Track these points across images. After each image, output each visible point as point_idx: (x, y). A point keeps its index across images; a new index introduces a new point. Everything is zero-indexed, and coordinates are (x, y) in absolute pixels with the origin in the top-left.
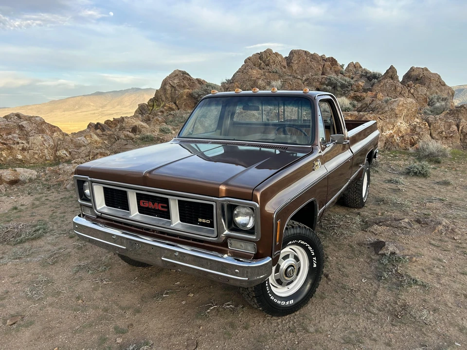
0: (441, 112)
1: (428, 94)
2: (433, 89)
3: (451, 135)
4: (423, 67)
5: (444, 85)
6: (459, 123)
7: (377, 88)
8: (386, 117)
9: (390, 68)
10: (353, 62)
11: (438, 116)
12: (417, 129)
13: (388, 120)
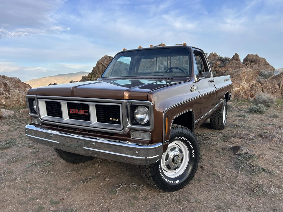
0: (268, 77)
1: (259, 69)
2: (262, 67)
3: (275, 91)
4: (255, 54)
5: (268, 65)
6: (280, 83)
7: (228, 65)
8: (235, 80)
9: (235, 55)
10: (212, 53)
11: (266, 80)
12: (254, 87)
13: (236, 82)
